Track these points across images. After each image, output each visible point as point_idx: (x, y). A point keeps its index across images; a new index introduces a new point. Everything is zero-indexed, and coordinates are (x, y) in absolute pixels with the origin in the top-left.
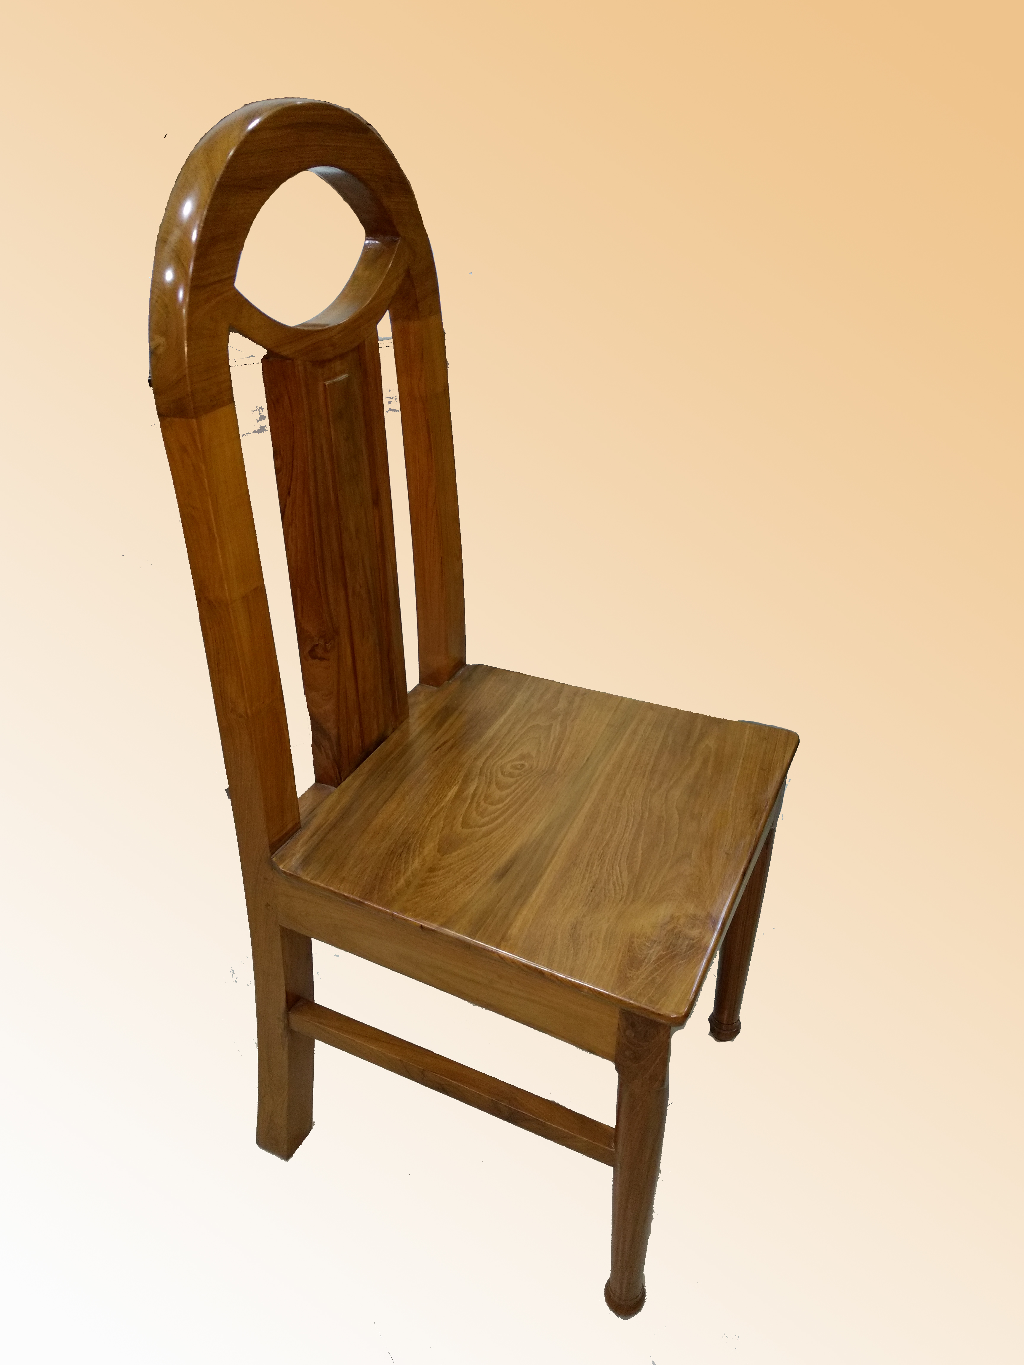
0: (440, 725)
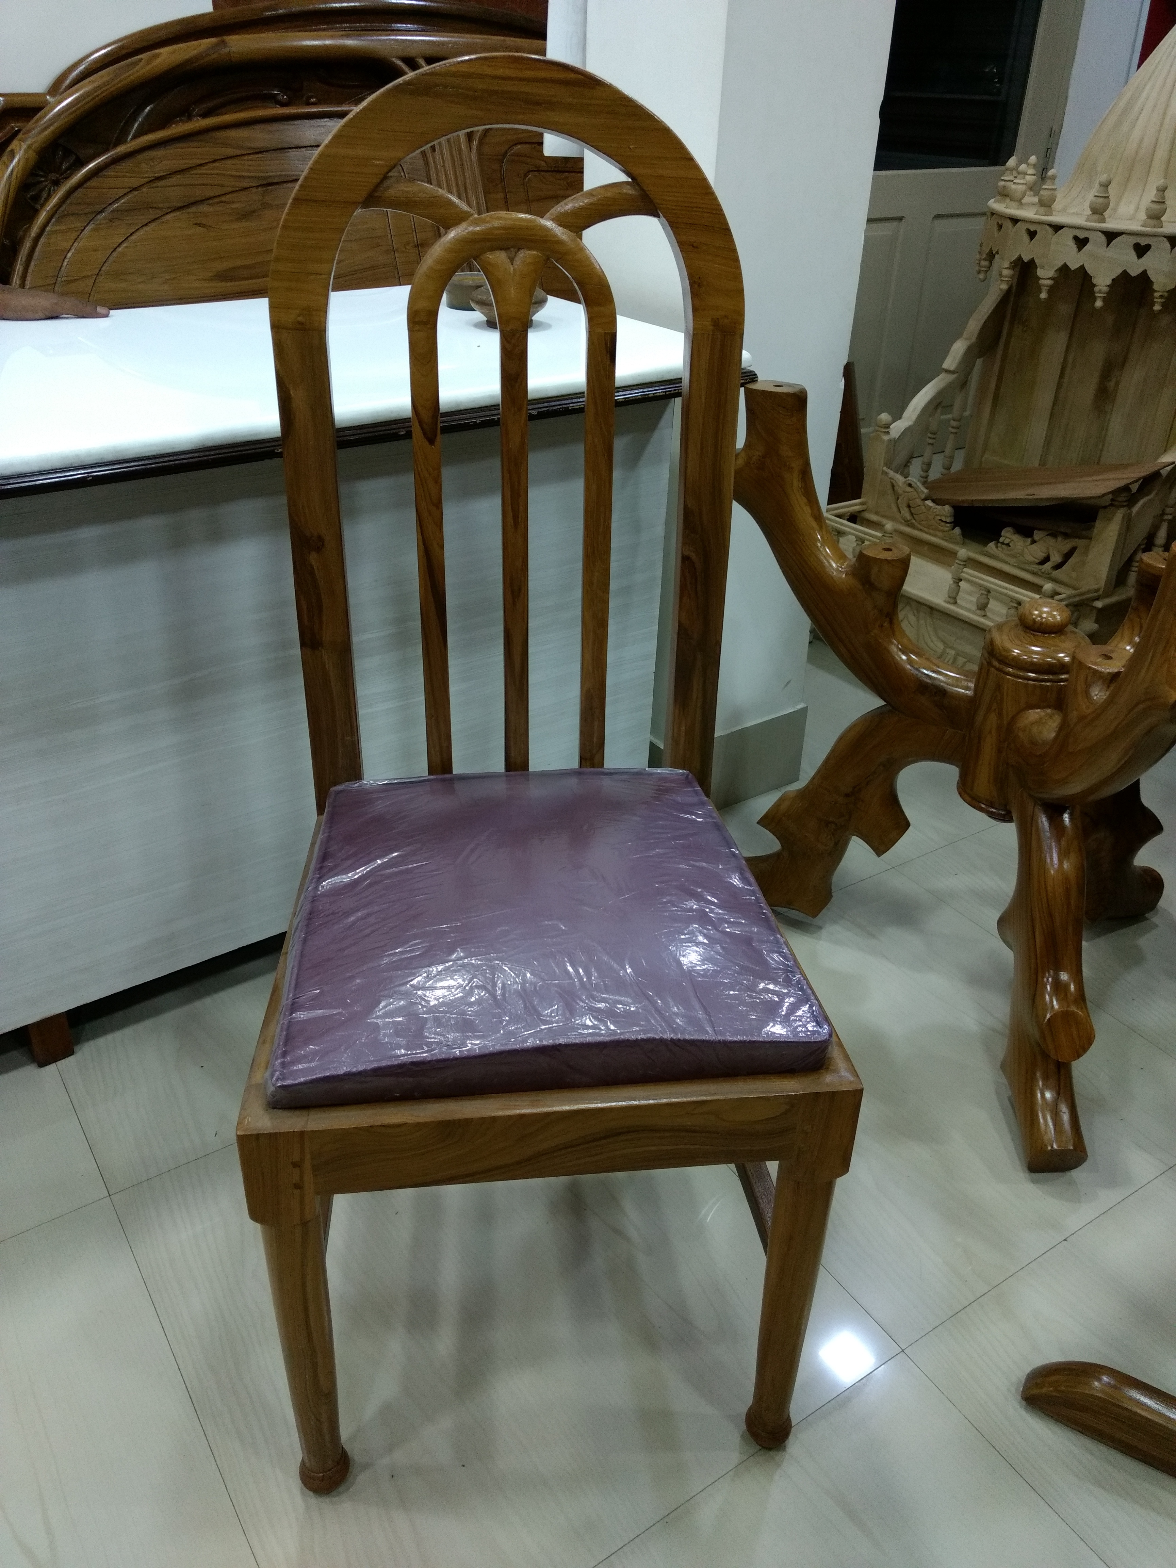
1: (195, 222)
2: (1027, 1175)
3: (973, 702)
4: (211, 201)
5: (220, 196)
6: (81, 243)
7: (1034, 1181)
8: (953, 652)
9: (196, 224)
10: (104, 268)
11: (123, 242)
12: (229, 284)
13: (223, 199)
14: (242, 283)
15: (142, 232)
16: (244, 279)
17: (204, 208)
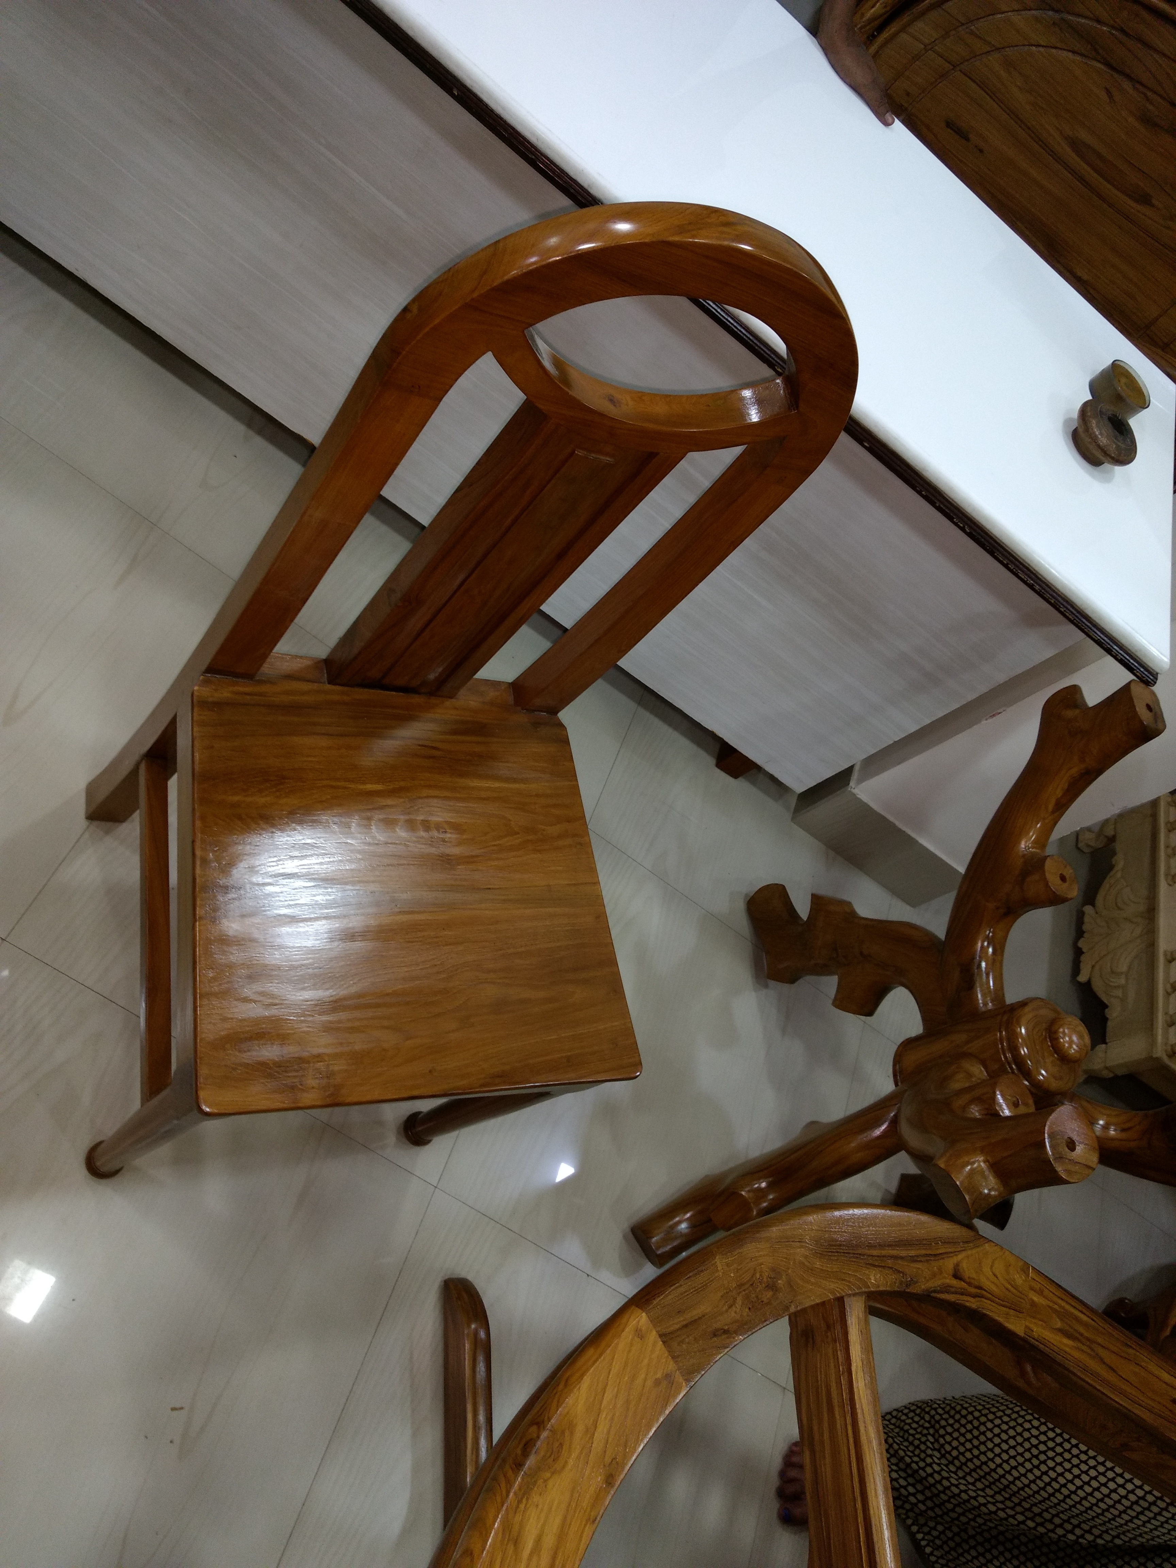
0: (455, 732)
1: (1108, 87)
2: (628, 1230)
3: (975, 1015)
4: (1138, 86)
5: (1148, 88)
6: (1015, 18)
7: (625, 1237)
8: (1123, 981)
9: (1106, 88)
10: (1007, 49)
11: (1043, 46)
12: (1074, 155)
13: (1149, 94)
14: (1082, 163)
15: (1065, 53)
16: (1088, 164)
17: (1127, 85)
